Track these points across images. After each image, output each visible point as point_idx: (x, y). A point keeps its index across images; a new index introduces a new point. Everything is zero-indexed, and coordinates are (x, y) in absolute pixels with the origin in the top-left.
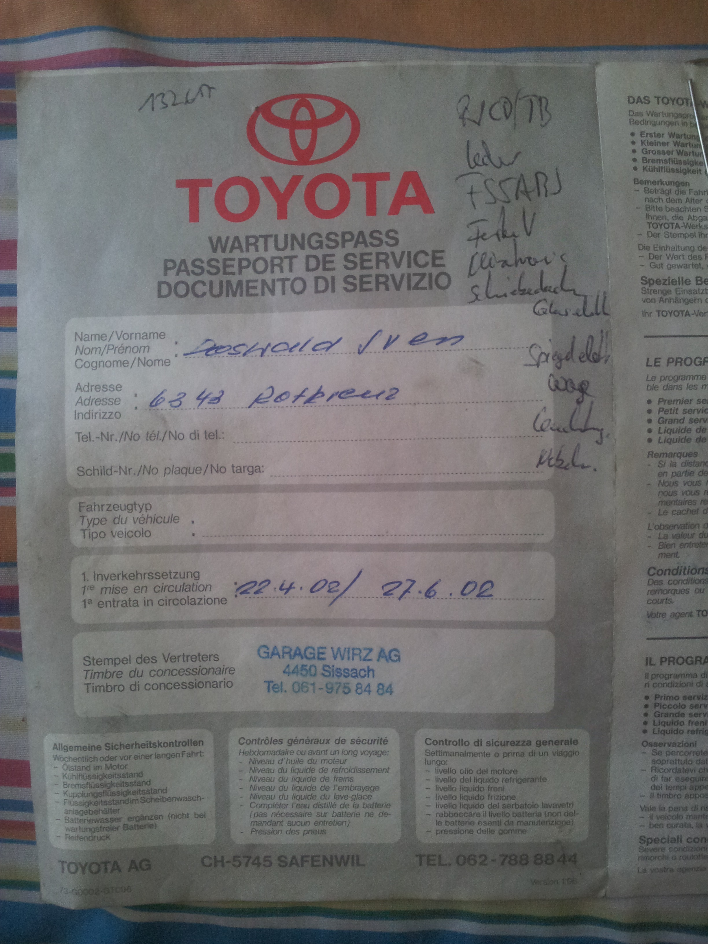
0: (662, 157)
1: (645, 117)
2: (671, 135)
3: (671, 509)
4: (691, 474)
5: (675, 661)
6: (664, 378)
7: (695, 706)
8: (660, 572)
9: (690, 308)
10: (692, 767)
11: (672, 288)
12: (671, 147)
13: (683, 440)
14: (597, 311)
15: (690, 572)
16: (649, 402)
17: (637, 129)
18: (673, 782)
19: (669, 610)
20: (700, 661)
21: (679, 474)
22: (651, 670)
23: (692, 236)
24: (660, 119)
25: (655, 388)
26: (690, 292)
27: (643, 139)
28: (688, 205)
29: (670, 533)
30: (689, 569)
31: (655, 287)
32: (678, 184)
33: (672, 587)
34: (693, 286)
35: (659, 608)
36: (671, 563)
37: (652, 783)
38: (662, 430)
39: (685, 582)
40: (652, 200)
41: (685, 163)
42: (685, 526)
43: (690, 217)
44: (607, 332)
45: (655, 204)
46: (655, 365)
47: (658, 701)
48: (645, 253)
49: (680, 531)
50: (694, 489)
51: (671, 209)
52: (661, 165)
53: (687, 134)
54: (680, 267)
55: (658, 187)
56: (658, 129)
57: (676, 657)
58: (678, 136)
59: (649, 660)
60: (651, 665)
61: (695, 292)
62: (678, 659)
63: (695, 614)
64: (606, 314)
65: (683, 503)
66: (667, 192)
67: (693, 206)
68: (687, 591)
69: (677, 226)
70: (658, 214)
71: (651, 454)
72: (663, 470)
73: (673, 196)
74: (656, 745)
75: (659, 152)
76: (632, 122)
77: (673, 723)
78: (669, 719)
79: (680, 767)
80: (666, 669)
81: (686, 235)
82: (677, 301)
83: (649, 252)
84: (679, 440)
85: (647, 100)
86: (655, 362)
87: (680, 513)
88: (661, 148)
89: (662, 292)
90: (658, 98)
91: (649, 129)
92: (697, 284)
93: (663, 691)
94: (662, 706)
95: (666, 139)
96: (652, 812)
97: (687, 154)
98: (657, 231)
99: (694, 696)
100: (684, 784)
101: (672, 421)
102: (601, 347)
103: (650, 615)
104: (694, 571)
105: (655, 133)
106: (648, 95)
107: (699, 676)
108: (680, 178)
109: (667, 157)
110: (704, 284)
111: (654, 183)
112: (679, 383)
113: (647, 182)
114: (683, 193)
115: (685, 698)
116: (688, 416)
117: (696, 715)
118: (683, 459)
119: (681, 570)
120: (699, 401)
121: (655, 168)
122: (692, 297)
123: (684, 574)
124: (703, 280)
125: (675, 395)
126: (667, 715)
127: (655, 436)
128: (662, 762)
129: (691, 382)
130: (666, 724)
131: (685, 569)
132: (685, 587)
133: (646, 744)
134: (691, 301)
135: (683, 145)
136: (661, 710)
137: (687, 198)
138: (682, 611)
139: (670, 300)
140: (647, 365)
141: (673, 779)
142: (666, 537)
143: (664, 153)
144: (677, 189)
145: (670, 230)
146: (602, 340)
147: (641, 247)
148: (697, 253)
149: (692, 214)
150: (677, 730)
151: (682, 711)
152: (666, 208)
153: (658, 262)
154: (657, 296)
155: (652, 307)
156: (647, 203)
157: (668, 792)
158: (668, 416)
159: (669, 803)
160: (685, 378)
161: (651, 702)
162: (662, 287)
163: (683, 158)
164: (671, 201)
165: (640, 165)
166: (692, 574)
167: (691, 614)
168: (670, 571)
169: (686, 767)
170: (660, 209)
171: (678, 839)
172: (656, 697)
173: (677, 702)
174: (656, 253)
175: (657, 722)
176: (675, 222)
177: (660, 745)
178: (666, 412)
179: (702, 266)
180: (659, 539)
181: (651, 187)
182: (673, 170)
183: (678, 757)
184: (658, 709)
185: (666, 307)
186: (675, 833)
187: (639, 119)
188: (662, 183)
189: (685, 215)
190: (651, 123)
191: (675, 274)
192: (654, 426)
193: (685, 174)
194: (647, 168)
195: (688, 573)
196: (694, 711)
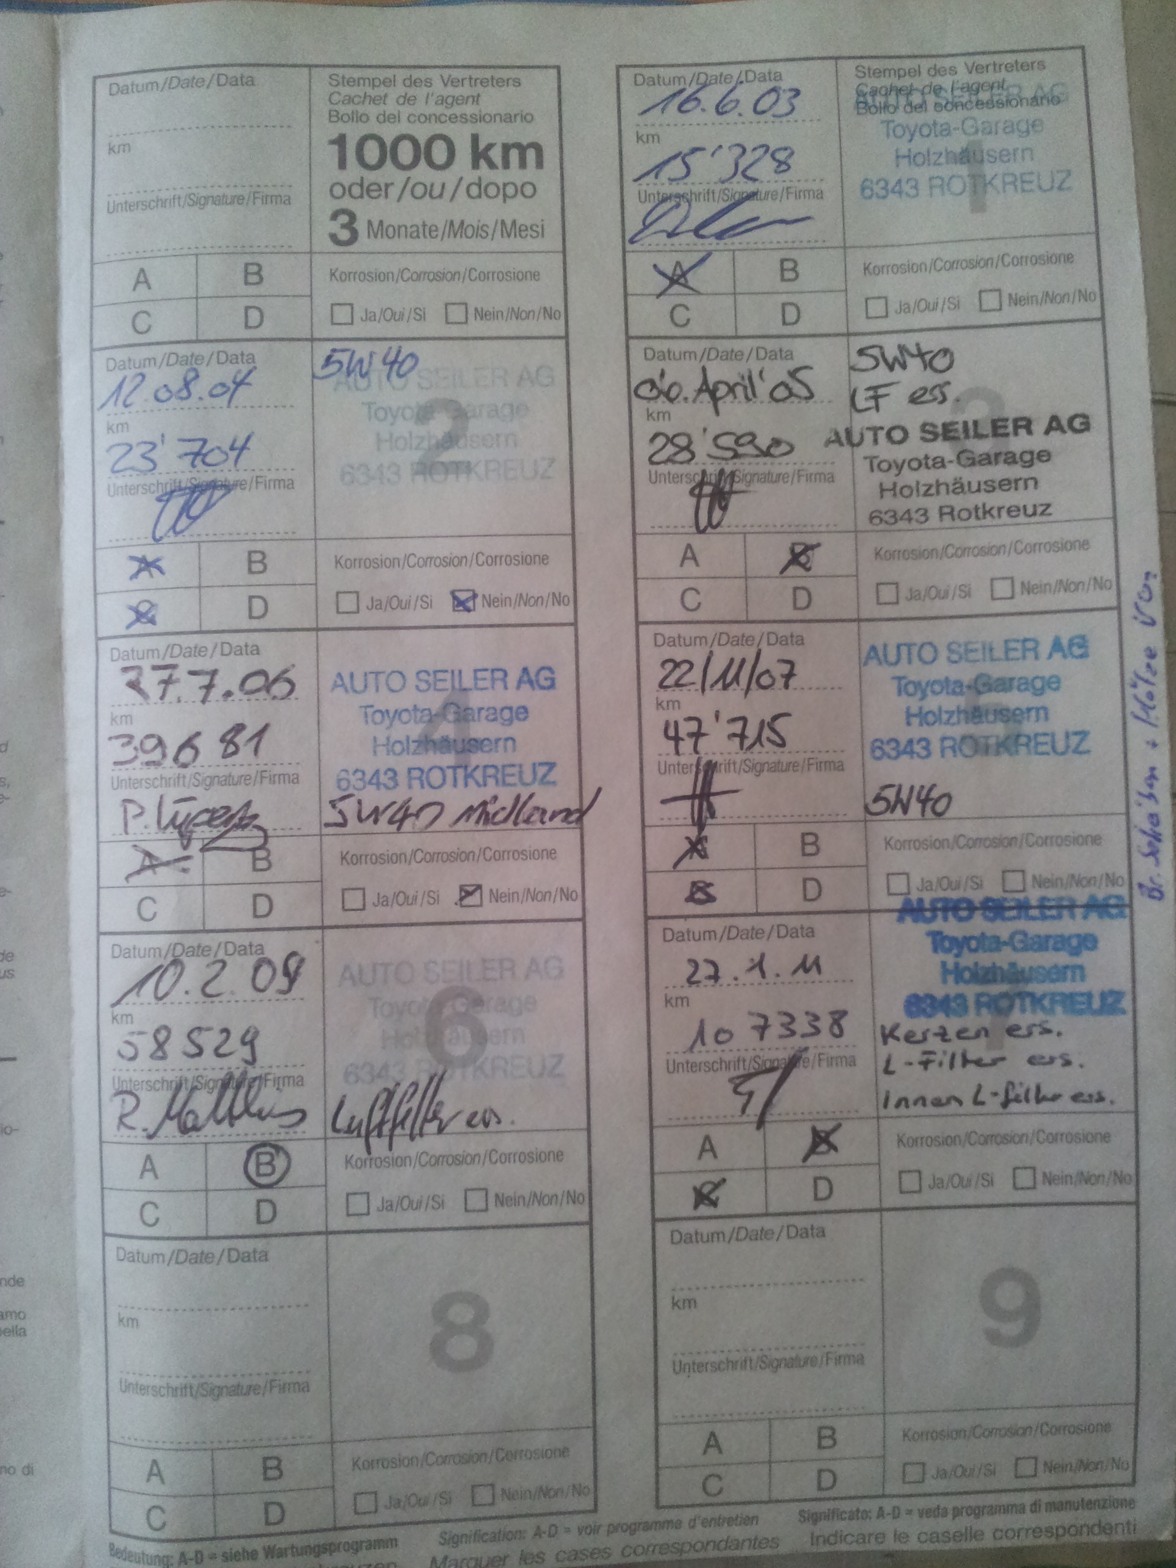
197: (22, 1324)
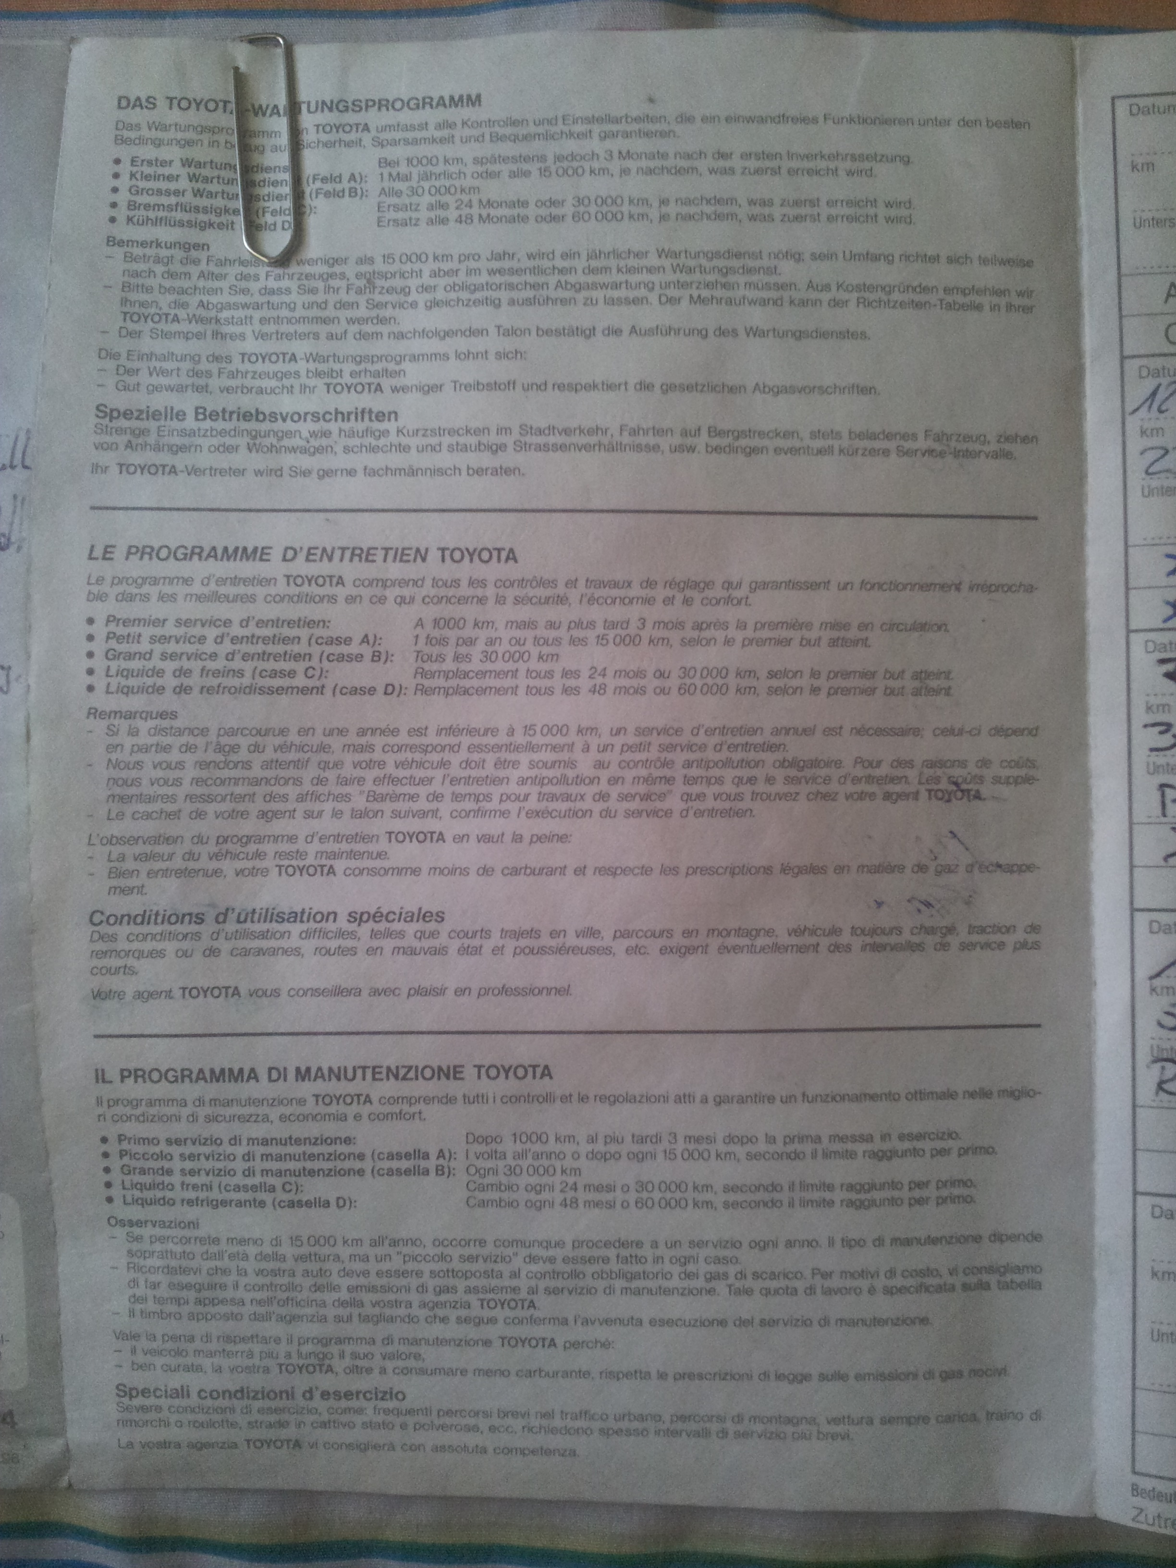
0: (164, 200)
1: (145, 133)
2: (187, 163)
3: (129, 809)
4: (166, 749)
5: (146, 1076)
6: (118, 581)
7: (189, 1157)
8: (112, 920)
9: (180, 461)
10: (193, 1264)
11: (152, 425)
12: (183, 183)
13: (150, 690)
14: (11, 462)
15: (166, 919)
16: (90, 621)
17: (125, 153)
18: (163, 1292)
19: (130, 985)
20: (189, 1076)
21: (146, 749)
22: (105, 1090)
23: (199, 336)
24: (171, 134)
25: (101, 597)
26: (183, 433)
27: (135, 169)
28: (201, 283)
29: (130, 850)
30: (164, 916)
31: (123, 423)
32: (187, 247)
33: (136, 945)
34: (190, 423)
35: (114, 983)
36: (133, 904)
37: (131, 1292)
38: (113, 672)
39: (158, 937)
40: (137, 274)
41: (205, 211)
42: (157, 839)
43: (201, 304)
44: (23, 499)
45: (140, 281)
46: (104, 558)
47: (125, 1145)
48: (111, 364)
49: (148, 849)
50: (172, 775)
51: (170, 290)
52: (161, 214)
53: (215, 160)
54: (170, 389)
55: (148, 251)
56: (165, 153)
57: (147, 1070)
58: (199, 165)
59: (100, 1073)
60: (104, 1081)
61: (193, 433)
62: (150, 1072)
63: (177, 993)
64: (26, 467)
65: (151, 799)
66: (165, 260)
67: (210, 284)
68: (161, 954)
69: (176, 319)
70: (144, 297)
71: (93, 713)
72: (116, 740)
73: (177, 267)
74: (131, 1224)
75: (159, 192)
76: (120, 141)
77: (153, 1186)
78: (147, 1179)
79: (174, 1263)
80: (132, 1089)
81: (190, 335)
82: (158, 448)
83: (118, 362)
84: (142, 690)
85: (151, 104)
86: (106, 552)
87: (148, 816)
88: (163, 185)
89: (133, 432)
90: (171, 99)
91: (148, 152)
92: (197, 419)
93: (131, 1129)
94: (133, 1156)
95: (176, 169)
96: (134, 1343)
97: (211, 195)
98: (137, 327)
99: (186, 1140)
100: (184, 1294)
101: (130, 656)
102: (12, 524)
103: (99, 995)
104: (173, 919)
105: (157, 160)
106: (153, 94)
107: (190, 1104)
108: (193, 236)
109: (173, 200)
110: (208, 420)
111: (143, 244)
112: (146, 589)
113: (130, 242)
114: (196, 262)
115: (169, 1142)
116: (158, 648)
117: (192, 1173)
118: (151, 723)
119: (150, 916)
120: (179, 623)
121: (148, 219)
122: (186, 441)
123: (156, 923)
124: (207, 414)
125: (136, 610)
126: (143, 1172)
127: (100, 683)
128: (144, 1255)
129: (168, 589)
130: (142, 1187)
131: (157, 914)
132: (160, 946)
133: (115, 1221)
134: (182, 449)
135: (206, 180)
136: (134, 1163)
137: (202, 272)
138: (152, 989)
139: (144, 446)
140: (91, 558)
141: (164, 1286)
142: (122, 858)
143: (168, 193)
144: (185, 255)
145: (162, 326)
146: (14, 512)
147: (103, 354)
148: (204, 366)
149: (205, 299)
150: (164, 1198)
151: (166, 1165)
152: (160, 286)
153: (131, 380)
154: (122, 440)
155: (108, 458)
156: (126, 279)
157: (157, 1308)
158: (123, 647)
159: (160, 1327)
160: (155, 581)
161: (113, 1147)
162: (134, 424)
163: (204, 202)
164: (172, 275)
165: (122, 213)
166: (170, 923)
167: (169, 994)
168: (131, 919)
169: (184, 1263)
170: (149, 290)
171: (182, 1392)
172: (121, 1138)
173: (157, 1150)
174: (129, 365)
175: (128, 1184)
176: (173, 312)
177: (139, 1223)
178: (119, 639)
179: (210, 389)
180: (110, 861)
181: (137, 251)
182: (181, 224)
183: (170, 1246)
184: (126, 1160)
185: (136, 458)
186: (176, 1381)
187: (133, 135)
188: (158, 245)
189: (194, 301)
190: (153, 142)
191: (159, 401)
192: (99, 663)
193: (202, 229)
194: (135, 220)
195: (163, 922)
196: (188, 1165)
197: (1037, 1277)
